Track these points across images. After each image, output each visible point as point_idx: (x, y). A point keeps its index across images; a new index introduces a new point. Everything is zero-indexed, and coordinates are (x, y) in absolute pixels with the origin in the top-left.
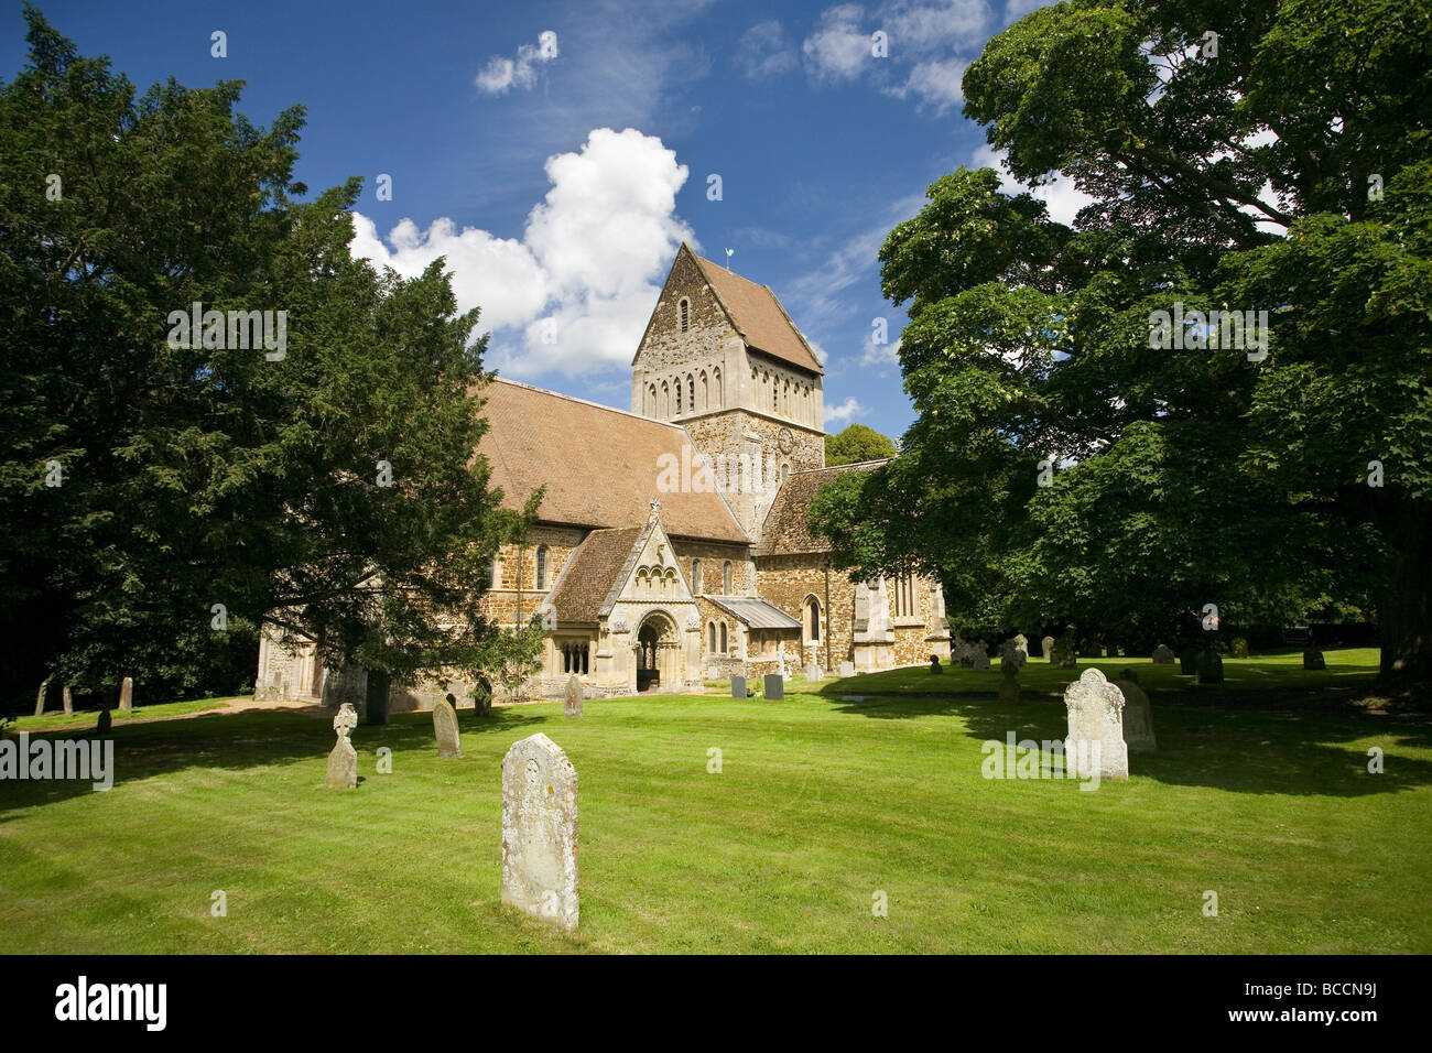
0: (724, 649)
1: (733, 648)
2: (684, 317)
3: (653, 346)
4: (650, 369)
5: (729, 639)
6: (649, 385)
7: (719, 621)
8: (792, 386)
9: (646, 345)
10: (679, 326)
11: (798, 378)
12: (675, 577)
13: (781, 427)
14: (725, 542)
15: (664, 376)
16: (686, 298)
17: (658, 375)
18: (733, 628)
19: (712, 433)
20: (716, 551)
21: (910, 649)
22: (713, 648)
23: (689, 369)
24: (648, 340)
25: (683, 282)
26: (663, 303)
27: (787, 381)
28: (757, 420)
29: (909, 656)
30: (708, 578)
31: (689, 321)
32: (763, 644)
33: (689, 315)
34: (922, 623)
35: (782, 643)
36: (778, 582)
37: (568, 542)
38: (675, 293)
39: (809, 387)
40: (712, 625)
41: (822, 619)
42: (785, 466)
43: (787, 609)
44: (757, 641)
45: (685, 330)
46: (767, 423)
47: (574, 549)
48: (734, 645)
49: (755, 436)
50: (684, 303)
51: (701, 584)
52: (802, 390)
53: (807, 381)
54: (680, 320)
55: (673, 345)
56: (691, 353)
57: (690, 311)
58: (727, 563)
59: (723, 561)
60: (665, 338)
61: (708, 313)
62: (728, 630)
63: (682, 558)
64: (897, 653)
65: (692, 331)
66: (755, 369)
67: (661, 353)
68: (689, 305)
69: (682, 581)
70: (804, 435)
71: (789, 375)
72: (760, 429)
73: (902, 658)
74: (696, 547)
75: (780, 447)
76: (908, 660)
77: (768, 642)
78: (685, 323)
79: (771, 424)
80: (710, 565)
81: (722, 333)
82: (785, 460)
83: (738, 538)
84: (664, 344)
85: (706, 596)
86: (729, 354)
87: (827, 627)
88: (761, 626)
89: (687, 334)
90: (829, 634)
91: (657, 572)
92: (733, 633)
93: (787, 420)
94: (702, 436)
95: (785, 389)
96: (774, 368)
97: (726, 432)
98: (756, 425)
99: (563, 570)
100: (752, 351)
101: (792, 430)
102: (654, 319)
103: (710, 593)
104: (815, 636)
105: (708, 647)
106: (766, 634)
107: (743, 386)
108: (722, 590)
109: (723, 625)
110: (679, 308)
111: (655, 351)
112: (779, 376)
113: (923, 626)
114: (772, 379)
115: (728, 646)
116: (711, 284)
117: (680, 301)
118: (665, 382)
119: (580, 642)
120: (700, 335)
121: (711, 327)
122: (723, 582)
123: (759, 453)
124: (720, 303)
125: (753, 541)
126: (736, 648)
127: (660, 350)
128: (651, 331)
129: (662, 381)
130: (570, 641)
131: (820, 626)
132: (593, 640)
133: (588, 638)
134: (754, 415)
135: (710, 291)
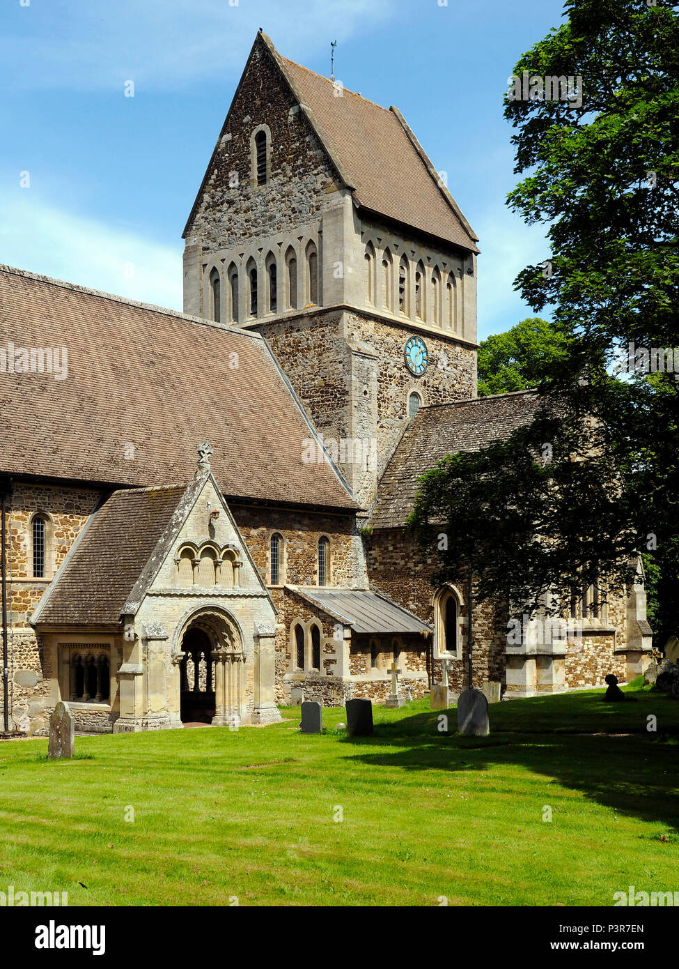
0: (316, 664)
1: (329, 662)
2: (262, 159)
3: (214, 206)
4: (211, 244)
5: (323, 648)
6: (209, 268)
7: (310, 624)
8: (429, 271)
9: (204, 205)
10: (254, 174)
11: (439, 258)
12: (237, 559)
13: (410, 335)
14: (319, 508)
15: (230, 254)
16: (263, 127)
17: (224, 253)
18: (330, 634)
19: (303, 345)
20: (306, 522)
21: (591, 665)
22: (301, 663)
23: (270, 243)
24: (206, 197)
25: (258, 102)
26: (228, 137)
27: (421, 264)
28: (372, 324)
29: (588, 675)
30: (294, 559)
31: (269, 166)
32: (374, 657)
33: (269, 156)
34: (609, 627)
35: (403, 655)
36: (398, 567)
37: (78, 508)
38: (247, 119)
39: (456, 273)
40: (299, 630)
41: (461, 621)
42: (415, 395)
43: (412, 606)
44: (364, 652)
45: (262, 180)
46: (387, 329)
47: (89, 518)
48: (331, 657)
49: (368, 348)
50: (261, 137)
51: (284, 569)
52: (445, 277)
53: (454, 264)
54: (255, 165)
55: (245, 204)
56: (271, 218)
57: (269, 149)
58: (324, 540)
59: (317, 535)
60: (233, 194)
61: (298, 153)
62: (322, 635)
63: (254, 532)
64: (570, 670)
65: (273, 183)
66: (370, 244)
67: (225, 218)
68: (269, 140)
69: (247, 565)
70: (445, 347)
71: (424, 253)
72: (377, 337)
73: (577, 677)
74: (276, 516)
75: (406, 367)
76: (587, 681)
77: (381, 655)
78: (262, 169)
79: (393, 331)
80: (297, 543)
81: (319, 186)
82: (416, 387)
83: (341, 502)
84: (230, 203)
85: (292, 587)
86: (330, 221)
87: (470, 632)
88: (371, 631)
89: (266, 187)
90: (471, 642)
91: (210, 552)
92: (328, 640)
93: (418, 323)
94: (288, 350)
95: (418, 276)
96: (400, 242)
97: (324, 342)
98: (371, 332)
99: (72, 549)
100: (366, 216)
101: (426, 340)
102: (215, 162)
103: (296, 582)
104: (451, 645)
105: (295, 659)
106: (378, 643)
107: (350, 270)
108: (316, 578)
109: (315, 630)
110: (253, 144)
111: (219, 214)
112: (409, 254)
113: (612, 633)
114: (397, 259)
115: (322, 660)
116: (302, 105)
117: (254, 133)
118: (233, 264)
119: (97, 653)
120: (285, 189)
121: (302, 175)
122: (317, 567)
123: (374, 375)
124: (315, 135)
125: (362, 507)
126: (334, 661)
127: (225, 213)
128: (211, 182)
129: (227, 263)
130: (83, 653)
131: (459, 630)
132: (114, 651)
133: (107, 646)
134: (366, 316)
135: (301, 115)
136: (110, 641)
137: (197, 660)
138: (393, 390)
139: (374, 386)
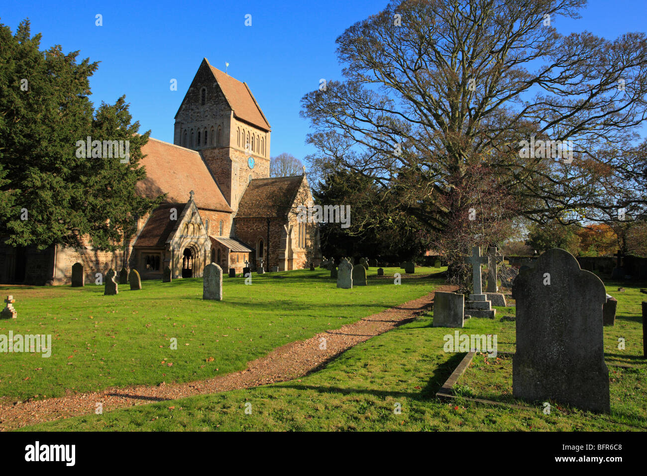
0: (219, 261)
1: (223, 261)
2: (203, 97)
3: (186, 110)
4: (185, 122)
5: (222, 256)
6: (183, 130)
7: (217, 248)
8: (256, 137)
9: (183, 109)
10: (200, 102)
11: (259, 132)
13: (249, 157)
14: (221, 211)
15: (191, 126)
16: (204, 87)
17: (189, 125)
18: (224, 251)
19: (215, 157)
20: (217, 215)
22: (213, 261)
23: (205, 124)
24: (184, 107)
25: (203, 79)
26: (192, 89)
27: (253, 135)
28: (238, 152)
30: (213, 227)
31: (206, 100)
32: (238, 259)
33: (206, 97)
36: (245, 230)
38: (199, 84)
39: (264, 137)
40: (214, 249)
41: (265, 248)
42: (250, 175)
43: (249, 243)
45: (203, 104)
46: (243, 154)
48: (224, 259)
49: (237, 160)
50: (204, 90)
51: (209, 230)
52: (260, 138)
53: (263, 134)
54: (201, 98)
55: (197, 111)
56: (206, 116)
57: (206, 95)
58: (222, 221)
59: (219, 220)
60: (193, 107)
61: (216, 97)
62: (221, 252)
64: (298, 264)
65: (207, 105)
66: (238, 128)
67: (190, 114)
68: (206, 92)
69: (203, 229)
70: (260, 161)
71: (255, 131)
72: (239, 157)
73: (300, 266)
74: (207, 213)
75: (248, 166)
77: (240, 258)
78: (203, 100)
79: (245, 155)
80: (214, 222)
81: (223, 108)
82: (251, 172)
83: (226, 209)
84: (192, 110)
85: (211, 236)
86: (226, 120)
87: (267, 251)
88: (237, 251)
89: (205, 106)
90: (268, 255)
91: (192, 224)
92: (224, 253)
93: (252, 153)
94: (210, 159)
95: (252, 138)
96: (247, 127)
97: (223, 158)
98: (238, 155)
100: (237, 119)
101: (254, 158)
102: (187, 96)
103: (213, 234)
104: (262, 255)
105: (212, 259)
106: (239, 254)
107: (232, 135)
108: (219, 233)
109: (219, 250)
110: (201, 92)
111: (187, 113)
112: (250, 131)
114: (246, 132)
115: (221, 259)
116: (219, 83)
117: (202, 89)
118: (192, 129)
119: (155, 255)
120: (211, 108)
121: (217, 104)
122: (219, 230)
123: (239, 169)
124: (222, 92)
125: (234, 210)
126: (225, 260)
127: (191, 112)
128: (186, 102)
129: (190, 129)
130: (150, 255)
131: (264, 251)
132: (162, 255)
133: (160, 253)
134: (236, 150)
135: (218, 86)
136: (161, 251)
137: (188, 259)
138: (244, 173)
139: (238, 173)
